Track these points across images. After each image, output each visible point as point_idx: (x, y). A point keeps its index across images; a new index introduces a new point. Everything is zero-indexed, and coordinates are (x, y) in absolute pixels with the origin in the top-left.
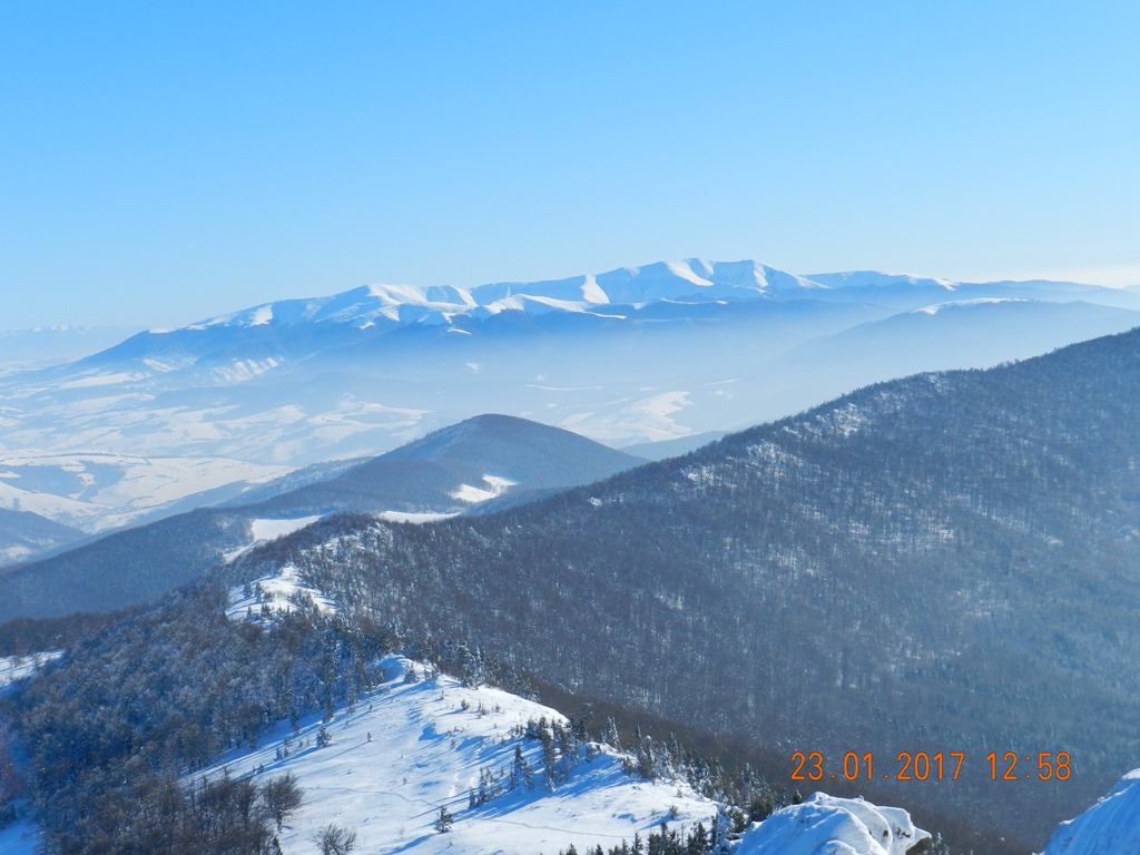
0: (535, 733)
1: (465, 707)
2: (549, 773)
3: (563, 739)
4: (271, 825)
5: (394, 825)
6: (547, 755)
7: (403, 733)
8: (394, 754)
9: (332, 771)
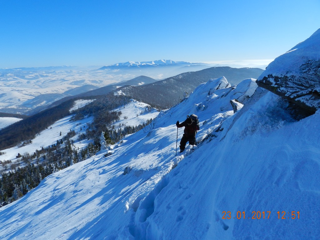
0: (147, 107)
1: (140, 104)
2: (149, 111)
3: (150, 107)
4: (119, 116)
5: (132, 116)
6: (148, 109)
7: (133, 107)
8: (132, 109)
9: (125, 111)
